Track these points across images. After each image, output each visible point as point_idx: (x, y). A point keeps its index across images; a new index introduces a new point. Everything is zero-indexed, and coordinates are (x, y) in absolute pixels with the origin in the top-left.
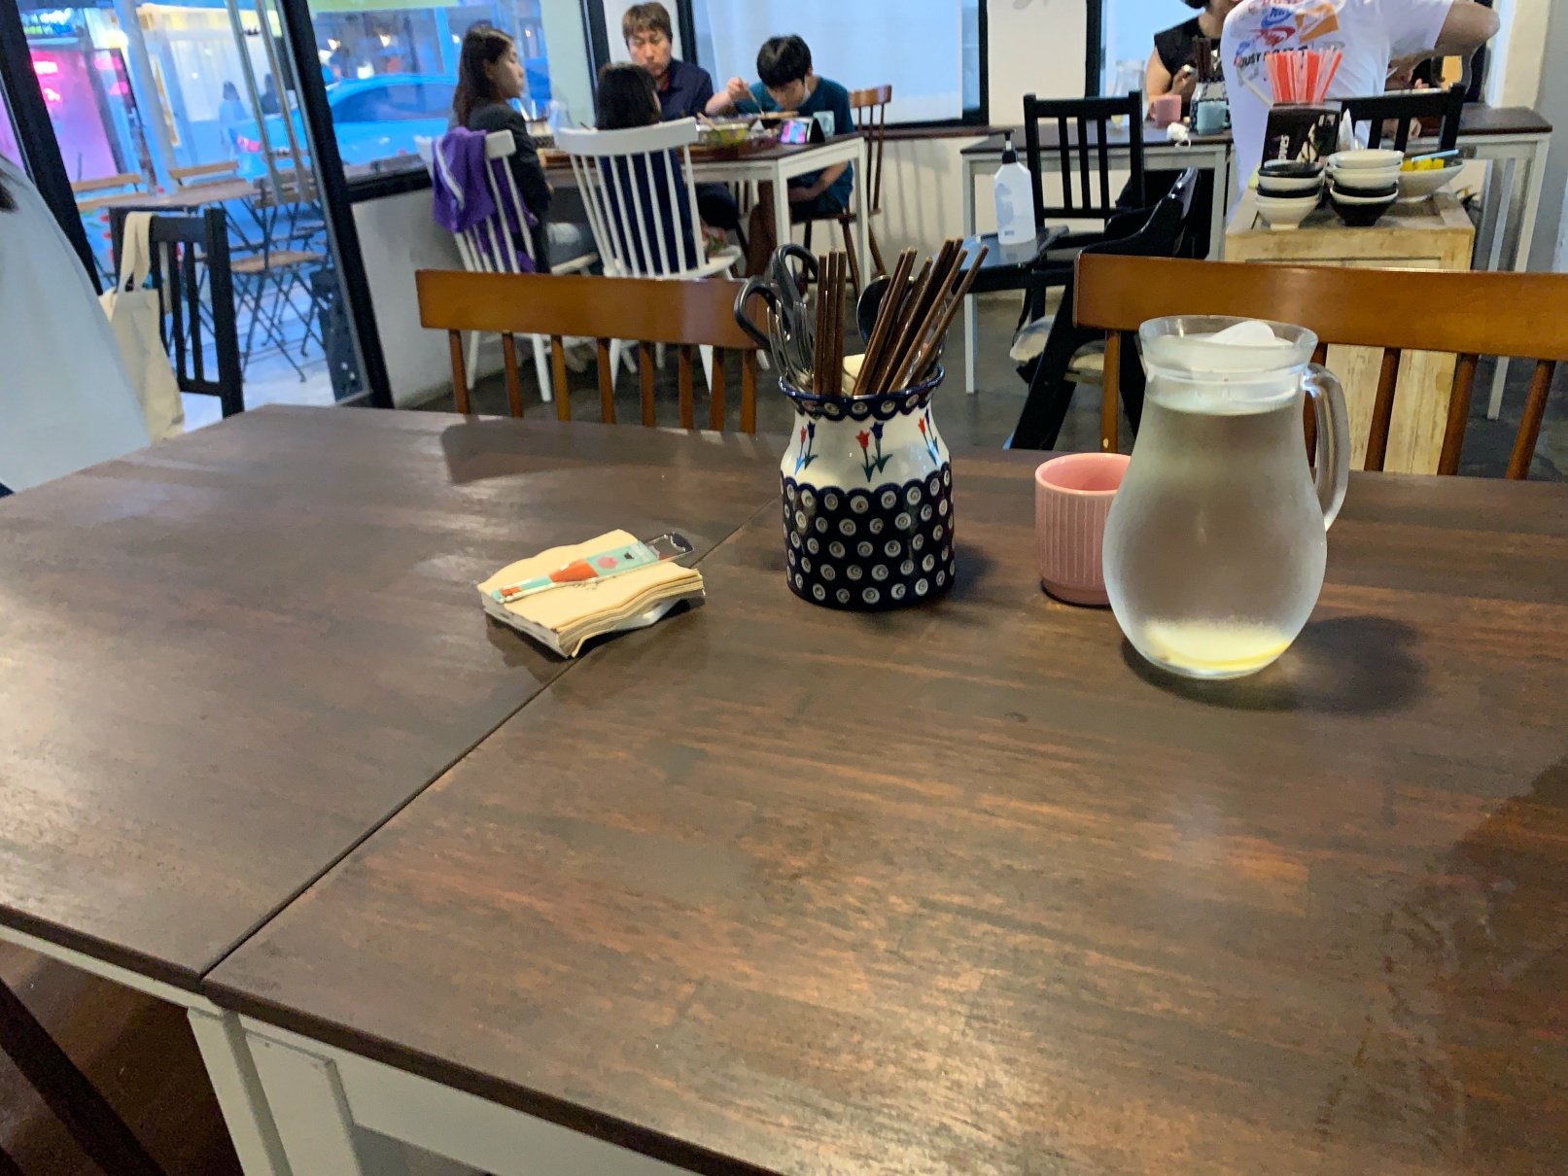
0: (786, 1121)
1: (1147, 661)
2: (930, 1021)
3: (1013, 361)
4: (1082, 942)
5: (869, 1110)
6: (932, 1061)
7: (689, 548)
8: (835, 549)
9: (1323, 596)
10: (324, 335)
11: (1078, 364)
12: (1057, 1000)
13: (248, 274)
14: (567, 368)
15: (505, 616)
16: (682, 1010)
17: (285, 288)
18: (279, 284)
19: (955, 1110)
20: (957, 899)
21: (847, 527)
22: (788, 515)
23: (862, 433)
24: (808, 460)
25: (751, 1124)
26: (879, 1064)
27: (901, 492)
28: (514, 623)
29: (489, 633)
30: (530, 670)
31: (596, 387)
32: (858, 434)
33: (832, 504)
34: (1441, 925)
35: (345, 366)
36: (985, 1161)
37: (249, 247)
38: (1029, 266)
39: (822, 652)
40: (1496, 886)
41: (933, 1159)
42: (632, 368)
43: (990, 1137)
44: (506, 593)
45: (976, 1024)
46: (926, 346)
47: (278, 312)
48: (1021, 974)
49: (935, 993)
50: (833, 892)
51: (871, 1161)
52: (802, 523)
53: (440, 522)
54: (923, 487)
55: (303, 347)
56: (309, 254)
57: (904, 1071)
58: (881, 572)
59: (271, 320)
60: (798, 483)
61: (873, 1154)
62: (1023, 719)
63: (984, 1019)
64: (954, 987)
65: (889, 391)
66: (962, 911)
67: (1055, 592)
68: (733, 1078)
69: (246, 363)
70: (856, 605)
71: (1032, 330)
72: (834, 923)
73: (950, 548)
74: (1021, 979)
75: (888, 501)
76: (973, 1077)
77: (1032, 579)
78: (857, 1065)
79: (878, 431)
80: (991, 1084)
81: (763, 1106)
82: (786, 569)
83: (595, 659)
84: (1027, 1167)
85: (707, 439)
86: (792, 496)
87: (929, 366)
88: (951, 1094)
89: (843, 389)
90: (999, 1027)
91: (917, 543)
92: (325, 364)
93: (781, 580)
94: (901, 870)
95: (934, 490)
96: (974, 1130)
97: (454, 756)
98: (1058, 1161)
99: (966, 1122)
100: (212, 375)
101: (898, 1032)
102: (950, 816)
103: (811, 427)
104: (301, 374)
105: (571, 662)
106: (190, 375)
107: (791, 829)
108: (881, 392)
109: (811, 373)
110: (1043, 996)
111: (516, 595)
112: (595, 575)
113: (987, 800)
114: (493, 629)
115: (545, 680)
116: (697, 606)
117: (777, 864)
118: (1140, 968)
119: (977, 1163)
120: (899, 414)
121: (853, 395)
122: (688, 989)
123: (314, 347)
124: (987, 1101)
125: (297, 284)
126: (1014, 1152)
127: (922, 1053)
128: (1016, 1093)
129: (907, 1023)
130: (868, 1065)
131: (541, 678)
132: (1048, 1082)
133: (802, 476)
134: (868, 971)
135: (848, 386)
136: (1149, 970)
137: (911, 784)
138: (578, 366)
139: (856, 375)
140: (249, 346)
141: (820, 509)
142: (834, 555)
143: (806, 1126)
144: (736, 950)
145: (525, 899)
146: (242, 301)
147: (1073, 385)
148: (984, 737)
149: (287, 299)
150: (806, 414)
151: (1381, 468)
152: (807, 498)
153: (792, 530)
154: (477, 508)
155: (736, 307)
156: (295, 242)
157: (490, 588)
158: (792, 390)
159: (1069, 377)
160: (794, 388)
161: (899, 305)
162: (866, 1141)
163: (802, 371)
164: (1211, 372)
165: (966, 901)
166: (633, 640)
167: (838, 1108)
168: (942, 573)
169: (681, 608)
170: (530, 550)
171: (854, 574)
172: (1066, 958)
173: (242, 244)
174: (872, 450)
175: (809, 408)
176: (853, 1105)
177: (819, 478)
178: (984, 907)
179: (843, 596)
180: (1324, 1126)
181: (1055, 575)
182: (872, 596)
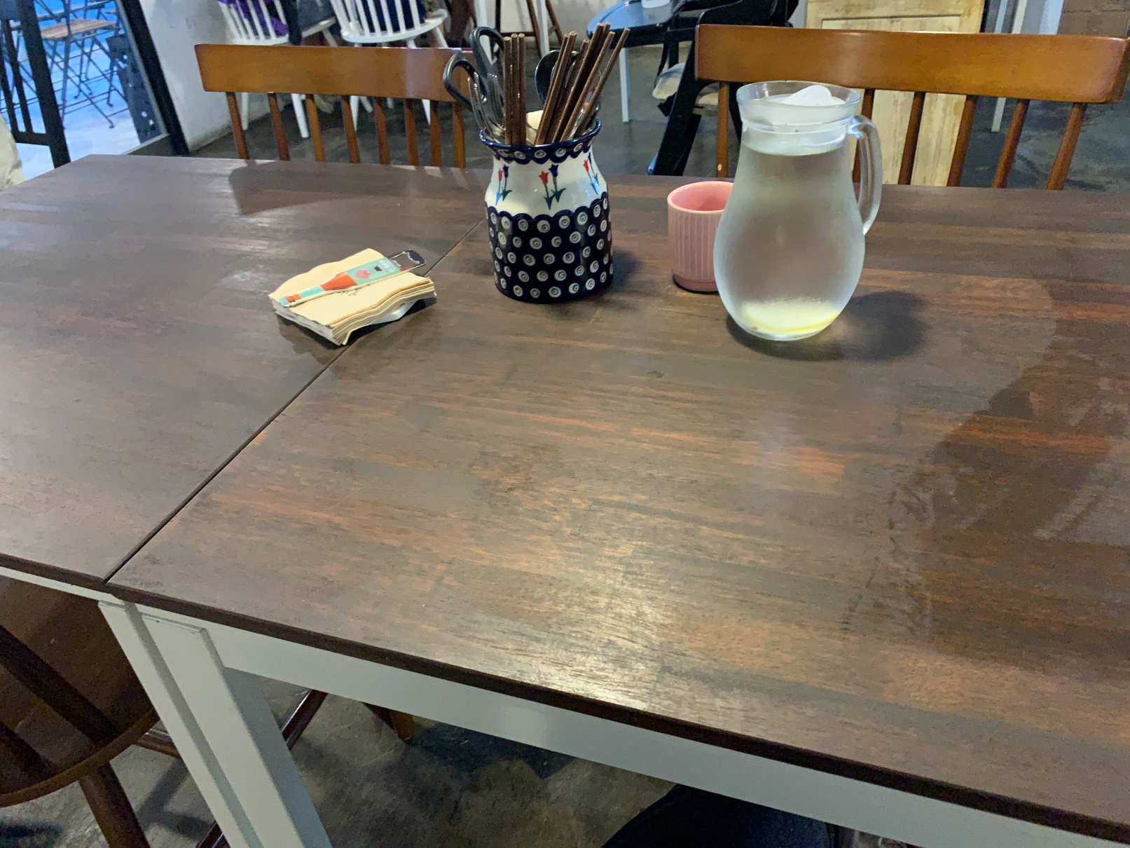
0: (510, 646)
1: (743, 330)
2: (600, 577)
3: (656, 99)
4: (698, 521)
5: (563, 635)
6: (603, 602)
7: (422, 261)
8: (528, 259)
9: (863, 278)
10: (125, 90)
11: (702, 101)
12: (682, 559)
13: (56, 40)
14: (319, 111)
15: (291, 317)
16: (439, 580)
17: (87, 50)
18: (82, 47)
19: (618, 631)
20: (616, 498)
21: (536, 244)
22: (493, 235)
23: (543, 173)
24: (505, 194)
25: (488, 650)
26: (569, 606)
27: (573, 216)
28: (299, 321)
29: (281, 330)
30: (314, 356)
31: (341, 126)
32: (540, 174)
33: (523, 226)
34: (926, 497)
35: (144, 114)
36: (637, 661)
37: (53, 17)
38: (665, 25)
39: (522, 335)
40: (961, 470)
41: (605, 662)
42: (369, 108)
43: (641, 647)
44: (291, 299)
45: (630, 577)
46: (587, 104)
47: (84, 70)
48: (659, 544)
49: (604, 559)
50: (536, 499)
51: (565, 667)
52: (503, 241)
53: (237, 246)
54: (589, 211)
55: (108, 98)
56: (103, 22)
57: (584, 609)
58: (561, 275)
59: (79, 76)
60: (499, 211)
61: (567, 662)
62: (660, 376)
63: (635, 573)
64: (616, 555)
65: (561, 141)
66: (620, 505)
67: (681, 284)
68: (475, 622)
69: (64, 114)
70: (544, 300)
71: (669, 74)
72: (536, 518)
73: (609, 255)
74: (659, 547)
75: (564, 223)
76: (628, 610)
77: (667, 275)
78: (553, 607)
79: (554, 170)
80: (640, 614)
81: (494, 638)
82: (493, 275)
83: (360, 346)
84: (663, 663)
85: (429, 173)
86: (494, 221)
87: (590, 120)
88: (614, 622)
89: (527, 139)
90: (644, 578)
91: (586, 253)
92: (128, 112)
93: (490, 283)
94: (580, 481)
95: (596, 213)
96: (630, 643)
97: (266, 420)
98: (682, 658)
99: (625, 639)
100: (39, 127)
101: (580, 585)
102: (612, 444)
103: (506, 169)
104: (110, 122)
105: (344, 348)
106: (22, 128)
107: (506, 459)
108: (555, 141)
109: (503, 127)
110: (672, 556)
111: (298, 301)
112: (355, 284)
113: (636, 432)
114: (284, 326)
115: (325, 362)
116: (431, 304)
117: (497, 482)
118: (734, 536)
119: (631, 663)
120: (569, 157)
121: (535, 144)
122: (441, 567)
123: (116, 98)
124: (638, 624)
125: (96, 47)
126: (655, 654)
127: (596, 597)
128: (656, 618)
129: (586, 580)
130: (561, 608)
131: (321, 360)
132: (675, 610)
133: (501, 206)
134: (560, 548)
135: (532, 137)
136: (740, 536)
137: (584, 424)
138: (327, 108)
139: (537, 128)
140: (64, 100)
141: (515, 231)
142: (528, 264)
143: (523, 648)
144: (471, 540)
145: (326, 516)
146: (53, 62)
147: (699, 117)
148: (633, 389)
149: (90, 60)
150: (501, 159)
151: (909, 183)
152: (506, 222)
153: (497, 246)
154: (262, 234)
155: (444, 77)
156: (89, 13)
157: (278, 296)
158: (490, 141)
159: (696, 111)
160: (491, 140)
161: (566, 74)
162: (562, 655)
163: (497, 126)
164: (786, 125)
165: (624, 499)
166: (385, 331)
167: (544, 635)
168: (604, 273)
169: (419, 306)
170: (305, 266)
171: (542, 277)
172: (687, 531)
173: (47, 14)
174: (550, 185)
175: (505, 155)
176: (553, 632)
177: (513, 207)
178: (633, 502)
179: (535, 293)
180: (846, 625)
181: (683, 272)
182: (556, 293)
